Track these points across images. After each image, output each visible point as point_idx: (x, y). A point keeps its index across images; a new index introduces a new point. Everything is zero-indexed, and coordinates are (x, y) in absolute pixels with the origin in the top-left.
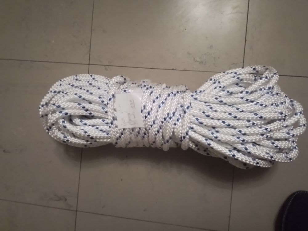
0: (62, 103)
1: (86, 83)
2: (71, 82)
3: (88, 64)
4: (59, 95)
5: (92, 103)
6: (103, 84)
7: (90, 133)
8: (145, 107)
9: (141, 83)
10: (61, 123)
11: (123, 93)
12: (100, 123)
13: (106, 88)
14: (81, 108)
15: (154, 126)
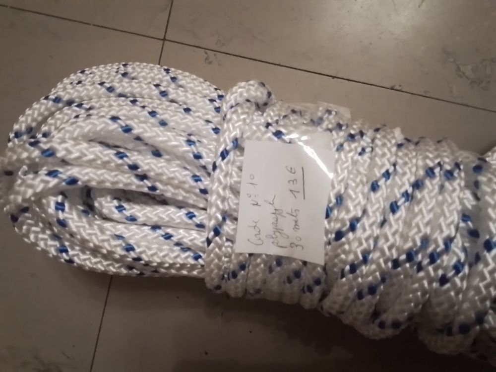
0: (63, 141)
1: (150, 88)
2: (107, 79)
3: (162, 38)
4: (69, 112)
5: (162, 152)
6: (199, 99)
7: (141, 253)
8: (340, 199)
9: (320, 114)
10: (51, 210)
11: (270, 139)
12: (178, 221)
13: (211, 113)
14: (126, 167)
15: (364, 269)
